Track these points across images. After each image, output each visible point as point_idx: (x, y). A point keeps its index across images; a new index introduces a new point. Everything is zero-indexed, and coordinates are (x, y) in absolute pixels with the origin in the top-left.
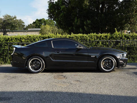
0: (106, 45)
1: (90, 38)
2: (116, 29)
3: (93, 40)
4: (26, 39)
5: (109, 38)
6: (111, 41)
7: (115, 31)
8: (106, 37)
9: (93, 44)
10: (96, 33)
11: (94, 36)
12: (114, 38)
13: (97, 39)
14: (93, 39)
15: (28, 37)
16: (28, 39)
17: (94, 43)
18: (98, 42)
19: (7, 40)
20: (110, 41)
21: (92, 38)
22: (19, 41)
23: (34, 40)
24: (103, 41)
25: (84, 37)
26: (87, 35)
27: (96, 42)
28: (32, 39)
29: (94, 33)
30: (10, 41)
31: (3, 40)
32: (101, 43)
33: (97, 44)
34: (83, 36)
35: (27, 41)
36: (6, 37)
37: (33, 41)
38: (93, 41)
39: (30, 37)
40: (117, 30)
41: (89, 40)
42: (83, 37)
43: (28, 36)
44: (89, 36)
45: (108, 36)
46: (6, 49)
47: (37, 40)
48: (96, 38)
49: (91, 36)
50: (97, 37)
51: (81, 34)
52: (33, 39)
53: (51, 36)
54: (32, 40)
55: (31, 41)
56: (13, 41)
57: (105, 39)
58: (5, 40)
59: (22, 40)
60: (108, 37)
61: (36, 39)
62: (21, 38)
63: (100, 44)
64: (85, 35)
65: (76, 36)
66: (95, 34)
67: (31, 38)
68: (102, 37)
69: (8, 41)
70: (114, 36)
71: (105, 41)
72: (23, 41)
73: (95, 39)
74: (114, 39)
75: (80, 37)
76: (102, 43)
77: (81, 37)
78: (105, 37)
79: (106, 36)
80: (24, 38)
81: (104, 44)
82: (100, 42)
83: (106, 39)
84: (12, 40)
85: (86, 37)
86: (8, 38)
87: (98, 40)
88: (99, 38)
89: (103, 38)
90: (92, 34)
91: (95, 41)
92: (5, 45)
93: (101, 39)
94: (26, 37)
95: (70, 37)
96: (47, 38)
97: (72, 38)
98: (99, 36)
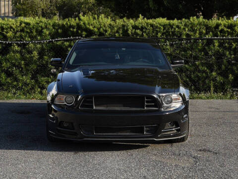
4: (17, 32)
9: (197, 46)
10: (204, 18)
11: (200, 24)
13: (207, 33)
14: (198, 32)
16: (22, 30)
17: (200, 45)
18: (210, 42)
21: (194, 31)
23: (40, 32)
24: (222, 39)
25: (174, 27)
26: (180, 21)
27: (205, 42)
28: (34, 31)
29: (198, 17)
32: (217, 44)
33: (206, 48)
35: (21, 36)
37: (36, 36)
38: (196, 40)
39: (28, 24)
41: (187, 35)
42: (171, 26)
43: (21, 23)
44: (185, 25)
45: (235, 26)
47: (47, 33)
48: (204, 31)
49: (193, 25)
50: (208, 28)
51: (163, 18)
52: (37, 31)
53: (84, 23)
54: (35, 33)
55: (30, 37)
57: (229, 33)
59: (7, 32)
60: (236, 29)
61: (45, 30)
62: (2, 29)
63: (214, 46)
64: (175, 22)
65: (152, 25)
66: (201, 19)
67: (30, 29)
68: (220, 28)
71: (229, 39)
72: (8, 35)
73: (201, 33)
75: (162, 28)
76: (221, 45)
77: (164, 28)
79: (231, 24)
80: (11, 27)
81: (225, 47)
82: (216, 41)
83: (232, 34)
85: (178, 27)
88: (212, 32)
89: (222, 31)
90: (193, 20)
93: (219, 33)
94: (17, 26)
95: (135, 27)
96: (75, 30)
97: (142, 29)
98: (213, 25)
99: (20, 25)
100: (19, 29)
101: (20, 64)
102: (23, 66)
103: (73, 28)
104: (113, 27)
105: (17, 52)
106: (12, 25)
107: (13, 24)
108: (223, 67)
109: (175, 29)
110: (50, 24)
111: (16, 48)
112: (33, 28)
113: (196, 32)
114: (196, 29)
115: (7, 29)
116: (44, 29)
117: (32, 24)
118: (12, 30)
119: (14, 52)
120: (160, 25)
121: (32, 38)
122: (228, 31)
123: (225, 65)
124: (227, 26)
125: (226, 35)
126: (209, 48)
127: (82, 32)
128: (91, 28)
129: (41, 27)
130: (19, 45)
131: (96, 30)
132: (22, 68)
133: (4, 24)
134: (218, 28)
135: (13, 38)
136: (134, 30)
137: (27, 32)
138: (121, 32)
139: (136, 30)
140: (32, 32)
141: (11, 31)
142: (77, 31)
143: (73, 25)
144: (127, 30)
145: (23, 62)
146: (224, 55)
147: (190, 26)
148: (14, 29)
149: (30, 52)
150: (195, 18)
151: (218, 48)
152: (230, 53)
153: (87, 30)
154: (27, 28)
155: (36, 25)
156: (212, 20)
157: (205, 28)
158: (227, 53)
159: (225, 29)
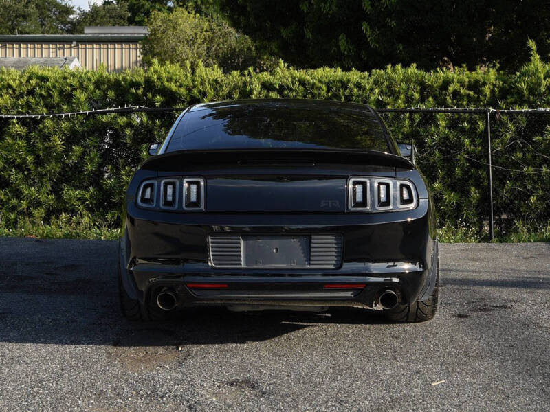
0: (472, 133)
1: (381, 92)
2: (532, 43)
3: (401, 104)
4: (21, 95)
5: (493, 92)
6: (503, 113)
7: (527, 59)
8: (476, 86)
9: (400, 127)
10: (418, 67)
11: (408, 80)
12: (520, 92)
13: (423, 99)
14: (402, 96)
15: (33, 82)
16: (31, 92)
17: (407, 123)
18: (429, 118)
20: (493, 114)
21: (394, 94)
23: (68, 97)
24: (458, 112)
25: (351, 85)
26: (367, 74)
27: (417, 116)
28: (55, 94)
29: (406, 65)
32: (442, 123)
33: (420, 130)
34: (340, 81)
35: (28, 104)
37: (58, 105)
38: (398, 113)
39: (43, 79)
40: (539, 51)
41: (379, 104)
42: (344, 85)
43: (30, 78)
44: (376, 83)
45: (484, 84)
47: (83, 97)
48: (417, 96)
49: (390, 79)
50: (425, 90)
51: (331, 66)
52: (61, 92)
53: (159, 78)
54: (57, 98)
55: (46, 106)
57: (470, 100)
60: (487, 90)
61: (77, 93)
63: (437, 126)
64: (354, 75)
65: (302, 82)
66: (413, 69)
67: (48, 89)
68: (451, 88)
70: (523, 86)
71: (470, 112)
73: (409, 100)
74: (522, 101)
75: (324, 87)
76: (452, 125)
77: (329, 89)
78: (469, 88)
79: (477, 81)
80: (9, 86)
81: (462, 130)
82: (439, 116)
83: (477, 102)
85: (358, 85)
87: (429, 105)
88: (435, 97)
89: (456, 94)
90: (394, 70)
91: (412, 112)
93: (448, 98)
94: (21, 83)
95: (267, 86)
96: (140, 92)
97: (281, 89)
98: (436, 82)
99: (28, 81)
100: (24, 88)
101: (24, 161)
102: (31, 166)
103: (138, 88)
104: (221, 86)
105: (21, 137)
106: (11, 82)
107: (14, 80)
108: (458, 170)
109: (351, 90)
110: (89, 79)
111: (18, 129)
112: (55, 87)
113: (398, 98)
114: (397, 89)
116: (76, 89)
117: (52, 80)
118: (10, 91)
119: (13, 137)
120: (320, 81)
121: (51, 107)
122: (469, 95)
123: (462, 169)
124: (466, 84)
125: (465, 103)
126: (426, 130)
127: (154, 96)
128: (173, 87)
129: (71, 86)
130: (23, 122)
131: (183, 91)
132: (29, 170)
134: (446, 89)
135: (13, 108)
136: (264, 93)
137: (42, 96)
138: (236, 96)
139: (268, 91)
140: (51, 96)
141: (7, 93)
142: (144, 94)
143: (137, 82)
144: (251, 92)
145: (30, 158)
146: (459, 146)
147: (386, 83)
148: (14, 91)
149: (47, 138)
150: (399, 67)
151: (447, 131)
152: (473, 143)
153: (164, 91)
154: (41, 88)
155: (61, 81)
156: (437, 72)
157: (418, 88)
158: (467, 141)
159: (462, 91)
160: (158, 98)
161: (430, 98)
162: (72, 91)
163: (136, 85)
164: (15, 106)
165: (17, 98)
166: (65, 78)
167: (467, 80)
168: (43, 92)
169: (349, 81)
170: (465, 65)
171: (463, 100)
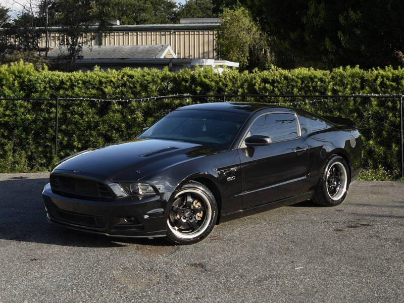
1: (335, 84)
3: (348, 91)
4: (118, 87)
8: (397, 79)
9: (347, 105)
10: (360, 68)
11: (353, 76)
13: (362, 88)
14: (349, 86)
15: (125, 79)
16: (124, 85)
17: (352, 103)
18: (366, 100)
19: (58, 88)
21: (344, 85)
22: (94, 92)
23: (145, 87)
25: (316, 80)
26: (328, 72)
27: (359, 100)
28: (138, 86)
29: (353, 66)
30: (66, 90)
31: (45, 88)
32: (375, 103)
33: (361, 108)
34: (310, 77)
35: (122, 91)
36: (55, 77)
37: (140, 92)
38: (346, 98)
39: (131, 77)
41: (334, 91)
42: (312, 79)
43: (123, 76)
44: (333, 78)
45: (402, 78)
46: (52, 115)
47: (154, 88)
48: (358, 86)
49: (342, 76)
50: (364, 82)
51: (305, 67)
52: (141, 85)
53: (199, 76)
54: (139, 88)
55: (133, 93)
56: (76, 90)
57: (393, 88)
58: (51, 87)
59: (106, 87)
60: (403, 82)
61: (151, 85)
62: (101, 83)
63: (371, 105)
64: (319, 73)
65: (286, 78)
66: (357, 69)
67: (134, 83)
68: (378, 82)
69: (61, 92)
72: (106, 90)
73: (354, 89)
75: (300, 81)
76: (382, 103)
77: (303, 82)
78: (393, 80)
79: (397, 76)
80: (111, 81)
81: (388, 107)
83: (397, 89)
84: (72, 86)
85: (321, 80)
86: (62, 82)
87: (366, 91)
88: (370, 87)
89: (382, 85)
90: (344, 70)
91: (355, 97)
92: (51, 106)
93: (378, 88)
94: (118, 79)
95: (265, 81)
96: (188, 84)
97: (273, 82)
98: (371, 77)
99: (122, 78)
100: (120, 82)
101: (120, 126)
102: (124, 129)
103: (186, 82)
104: (236, 80)
105: (118, 111)
106: (113, 79)
107: (114, 77)
108: (384, 133)
109: (317, 82)
110: (158, 76)
111: (116, 107)
112: (138, 81)
113: (346, 88)
114: (346, 82)
115: (106, 83)
116: (150, 83)
117: (136, 77)
118: (112, 84)
119: (114, 112)
120: (297, 77)
121: (136, 94)
122: (392, 85)
123: (387, 131)
124: (391, 78)
125: (389, 90)
126: (364, 107)
127: (196, 87)
128: (207, 81)
129: (147, 81)
130: (119, 103)
131: (213, 83)
132: (122, 131)
133: (103, 77)
135: (113, 94)
136: (263, 85)
137: (130, 87)
138: (246, 86)
139: (265, 84)
140: (136, 87)
142: (190, 86)
143: (186, 78)
144: (255, 84)
145: (123, 124)
146: (386, 117)
147: (339, 78)
148: (114, 84)
149: (133, 112)
150: (348, 67)
151: (378, 108)
152: (394, 115)
153: (203, 84)
154: (130, 82)
155: (141, 78)
156: (372, 70)
157: (359, 81)
158: (391, 115)
159: (388, 83)
160: (199, 88)
161: (367, 87)
162: (147, 84)
163: (186, 80)
164: (114, 93)
165: (116, 88)
166: (144, 76)
167: (391, 75)
168: (131, 85)
169: (315, 77)
170: (391, 66)
171: (388, 88)
